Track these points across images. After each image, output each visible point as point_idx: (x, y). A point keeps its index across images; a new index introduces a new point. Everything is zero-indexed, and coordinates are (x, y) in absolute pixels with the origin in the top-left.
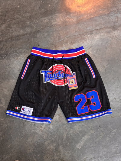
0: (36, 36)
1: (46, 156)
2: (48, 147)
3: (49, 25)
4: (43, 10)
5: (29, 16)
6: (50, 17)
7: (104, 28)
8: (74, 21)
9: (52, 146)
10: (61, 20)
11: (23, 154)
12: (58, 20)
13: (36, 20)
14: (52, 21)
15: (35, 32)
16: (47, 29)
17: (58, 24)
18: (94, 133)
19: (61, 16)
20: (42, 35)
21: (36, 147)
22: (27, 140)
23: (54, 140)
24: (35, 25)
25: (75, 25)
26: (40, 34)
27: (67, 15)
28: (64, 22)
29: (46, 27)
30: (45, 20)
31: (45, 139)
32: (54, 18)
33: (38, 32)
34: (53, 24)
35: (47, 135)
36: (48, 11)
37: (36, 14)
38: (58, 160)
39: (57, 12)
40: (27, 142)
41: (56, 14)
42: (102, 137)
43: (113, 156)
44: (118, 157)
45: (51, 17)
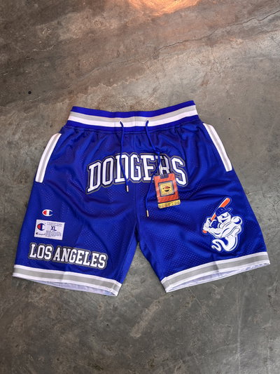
0: (22, 70)
1: (58, 360)
2: (62, 338)
3: (52, 43)
4: (36, 5)
5: (3, 24)
6: (54, 23)
7: (185, 41)
8: (112, 28)
9: (71, 336)
10: (80, 28)
11: (4, 358)
12: (73, 28)
13: (22, 32)
14: (60, 32)
15: (19, 61)
16: (47, 52)
17: (74, 37)
18: (172, 298)
19: (80, 20)
20: (36, 66)
21: (32, 339)
22: (11, 323)
23: (74, 320)
24: (19, 44)
25: (115, 40)
26: (33, 66)
27: (94, 15)
28: (88, 34)
29: (44, 48)
30: (43, 31)
31: (53, 320)
32: (63, 24)
33: (26, 60)
34: (62, 38)
35: (59, 309)
36: (48, 7)
37: (19, 18)
38: (87, 367)
39: (71, 8)
40: (10, 329)
41: (69, 15)
42: (190, 306)
43: (217, 351)
44: (231, 352)
45: (56, 22)
